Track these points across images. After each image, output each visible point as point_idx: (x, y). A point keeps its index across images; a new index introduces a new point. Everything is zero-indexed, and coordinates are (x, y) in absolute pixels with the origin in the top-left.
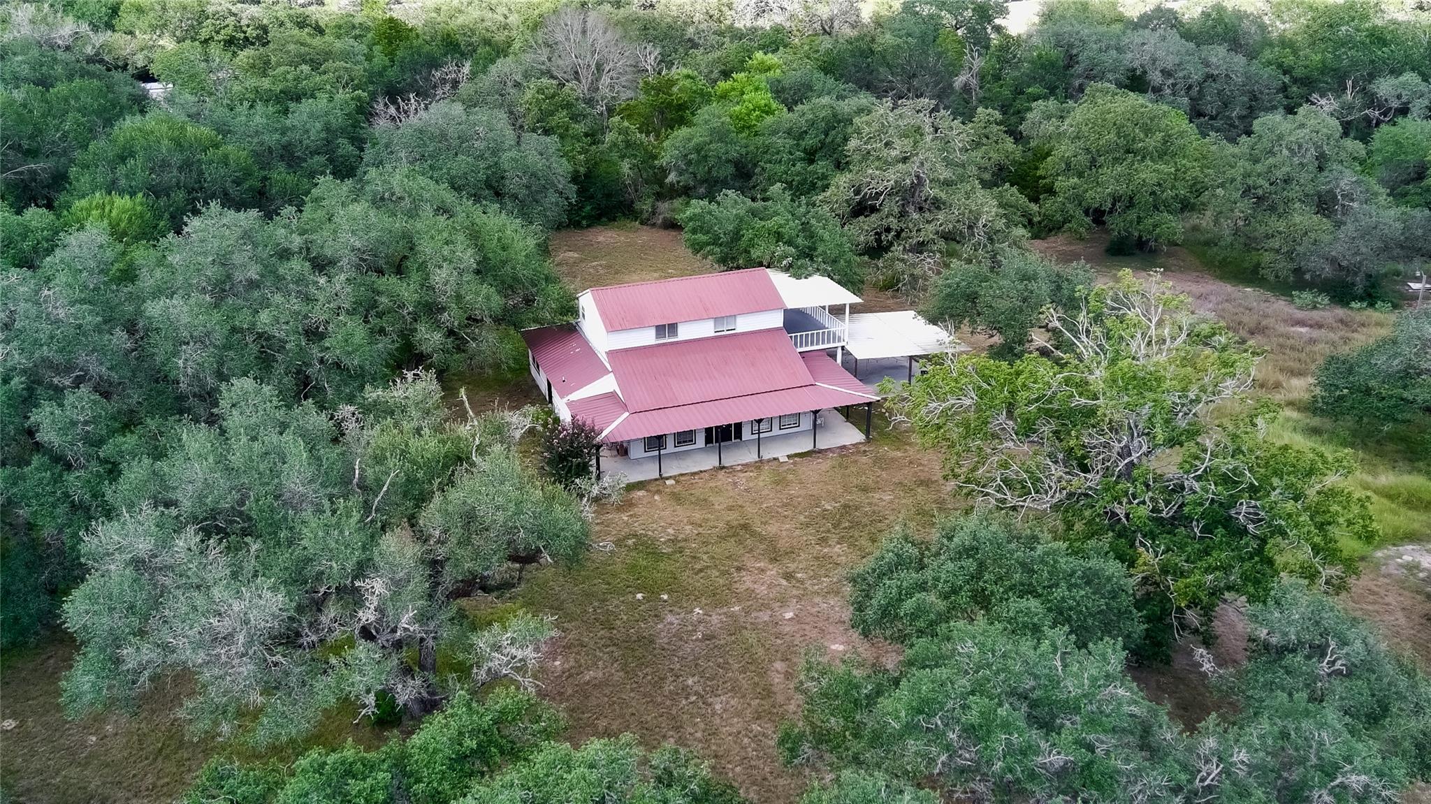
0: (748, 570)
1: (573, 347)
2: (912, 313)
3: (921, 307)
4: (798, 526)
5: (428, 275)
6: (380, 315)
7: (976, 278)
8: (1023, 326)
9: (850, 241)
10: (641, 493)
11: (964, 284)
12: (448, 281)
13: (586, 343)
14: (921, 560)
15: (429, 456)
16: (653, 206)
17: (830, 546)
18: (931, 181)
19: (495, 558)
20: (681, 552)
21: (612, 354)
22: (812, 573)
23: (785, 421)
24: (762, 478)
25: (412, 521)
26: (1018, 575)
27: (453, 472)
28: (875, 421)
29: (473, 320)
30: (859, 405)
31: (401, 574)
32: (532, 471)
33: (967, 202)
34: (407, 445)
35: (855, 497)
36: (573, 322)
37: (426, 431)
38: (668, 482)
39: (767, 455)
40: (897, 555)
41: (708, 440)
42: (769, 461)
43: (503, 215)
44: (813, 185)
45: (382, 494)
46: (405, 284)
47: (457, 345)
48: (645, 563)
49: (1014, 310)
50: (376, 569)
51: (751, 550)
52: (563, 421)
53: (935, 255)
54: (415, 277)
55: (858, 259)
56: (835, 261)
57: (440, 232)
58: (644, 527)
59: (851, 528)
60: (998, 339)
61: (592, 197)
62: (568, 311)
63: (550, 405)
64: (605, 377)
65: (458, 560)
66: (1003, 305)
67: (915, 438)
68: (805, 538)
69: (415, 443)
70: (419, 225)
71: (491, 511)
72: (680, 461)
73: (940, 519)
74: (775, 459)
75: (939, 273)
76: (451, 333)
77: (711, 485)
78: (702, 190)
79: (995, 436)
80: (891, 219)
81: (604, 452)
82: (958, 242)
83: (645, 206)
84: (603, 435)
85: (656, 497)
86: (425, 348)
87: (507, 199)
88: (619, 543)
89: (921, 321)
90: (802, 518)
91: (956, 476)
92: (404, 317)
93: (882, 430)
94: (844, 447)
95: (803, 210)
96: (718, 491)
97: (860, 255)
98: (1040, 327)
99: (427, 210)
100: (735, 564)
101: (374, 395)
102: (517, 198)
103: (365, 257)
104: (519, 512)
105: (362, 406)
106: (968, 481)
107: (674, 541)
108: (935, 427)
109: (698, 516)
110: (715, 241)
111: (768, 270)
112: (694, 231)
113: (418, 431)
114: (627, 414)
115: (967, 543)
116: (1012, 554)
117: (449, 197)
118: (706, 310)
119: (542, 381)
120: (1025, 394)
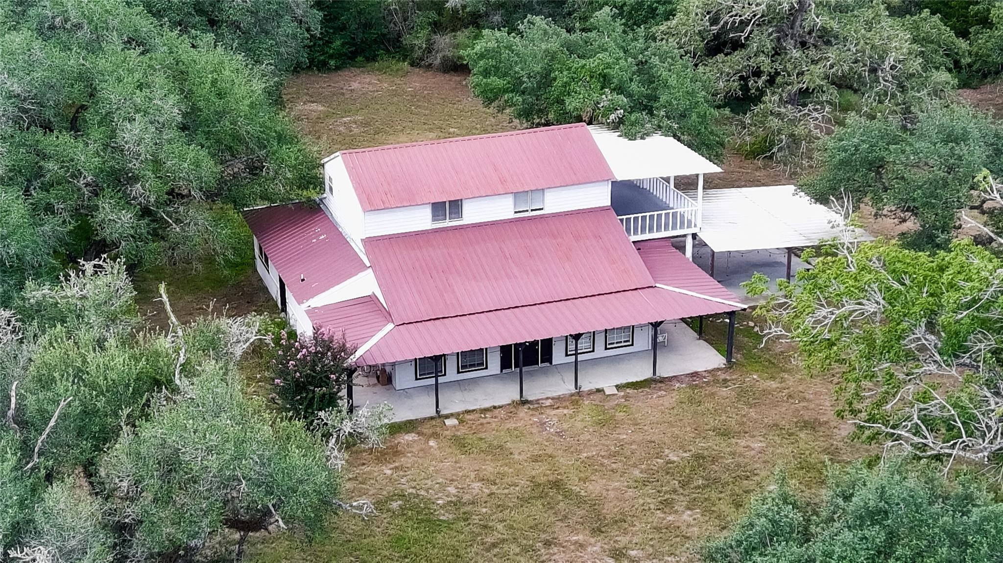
0: (561, 545)
1: (316, 234)
2: (791, 188)
3: (804, 179)
4: (631, 483)
5: (113, 131)
6: (45, 188)
7: (882, 138)
8: (947, 206)
9: (705, 88)
10: (410, 437)
11: (866, 146)
12: (142, 139)
13: (333, 228)
14: (806, 529)
15: (115, 377)
16: (428, 40)
17: (676, 512)
18: (817, 6)
19: (206, 521)
20: (466, 520)
21: (371, 242)
22: (651, 550)
23: (613, 338)
24: (581, 416)
25: (89, 470)
26: (945, 549)
27: (148, 400)
28: (740, 338)
29: (174, 195)
30: (717, 316)
31: (73, 543)
32: (259, 400)
33: (869, 35)
34: (84, 361)
35: (713, 444)
36: (316, 198)
37: (112, 342)
38: (448, 422)
39: (587, 385)
40: (773, 521)
41: (505, 364)
42: (590, 393)
43: (220, 49)
44: (653, 11)
45: (47, 430)
46: (81, 146)
47: (154, 229)
48: (415, 534)
49: (934, 183)
50: (38, 534)
51: (566, 517)
52: (302, 334)
53: (823, 108)
54: (96, 134)
55: (716, 113)
56: (683, 116)
57: (131, 71)
58: (414, 484)
59: (705, 486)
60: (912, 225)
61: (343, 28)
62: (309, 183)
63: (283, 315)
64: (361, 275)
65: (153, 523)
66: (920, 176)
67: (799, 362)
68: (641, 501)
69: (94, 359)
70: (102, 63)
71: (201, 455)
72: (465, 393)
73: (832, 471)
74: (599, 391)
75: (829, 132)
76: (146, 212)
77: (508, 426)
78: (497, 18)
79: (909, 356)
80: (762, 58)
81: (358, 379)
82: (856, 91)
83: (418, 40)
84: (358, 354)
85: (432, 443)
86: (108, 233)
87: (224, 29)
88: (380, 505)
89: (804, 200)
90: (637, 472)
91: (854, 412)
92: (79, 190)
93: (750, 351)
94: (695, 374)
95: (640, 44)
96: (518, 435)
97: (719, 107)
98: (972, 208)
99: (115, 42)
100: (543, 536)
101: (38, 294)
102: (238, 27)
103: (27, 106)
104: (239, 456)
105: (20, 310)
106: (872, 419)
107: (457, 504)
108: (825, 343)
109: (490, 469)
110: (516, 87)
111: (590, 127)
112: (486, 73)
113: (100, 344)
114: (391, 326)
115: (871, 503)
116: (936, 520)
117: (145, 24)
118: (503, 181)
119: (272, 281)
120: (953, 296)
